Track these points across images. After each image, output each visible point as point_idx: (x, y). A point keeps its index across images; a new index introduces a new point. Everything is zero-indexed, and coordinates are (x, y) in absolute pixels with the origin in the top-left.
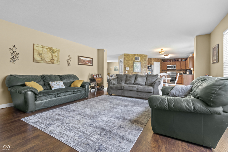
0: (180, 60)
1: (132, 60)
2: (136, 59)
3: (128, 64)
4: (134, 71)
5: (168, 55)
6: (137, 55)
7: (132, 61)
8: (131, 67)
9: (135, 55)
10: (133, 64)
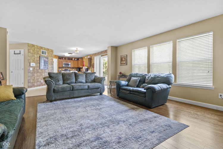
0: (73, 59)
1: (39, 54)
2: (43, 53)
3: (33, 58)
4: (40, 68)
5: (72, 54)
6: (44, 49)
7: (38, 56)
8: (37, 63)
9: (41, 48)
10: (39, 59)
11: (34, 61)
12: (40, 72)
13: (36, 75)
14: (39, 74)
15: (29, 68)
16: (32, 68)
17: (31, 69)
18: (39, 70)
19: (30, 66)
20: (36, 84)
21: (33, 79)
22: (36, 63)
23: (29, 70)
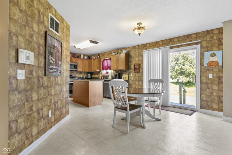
0: (82, 57)
1: (43, 23)
2: (52, 25)
6: (54, 13)
8: (39, 53)
9: (49, 7)
10: (44, 41)
11: (29, 46)
12: (46, 84)
13: (35, 96)
14: (42, 91)
15: (11, 71)
16: (23, 71)
17: (21, 74)
18: (45, 78)
19: (17, 61)
20: (35, 131)
21: (27, 113)
22: (36, 53)
23: (14, 82)
